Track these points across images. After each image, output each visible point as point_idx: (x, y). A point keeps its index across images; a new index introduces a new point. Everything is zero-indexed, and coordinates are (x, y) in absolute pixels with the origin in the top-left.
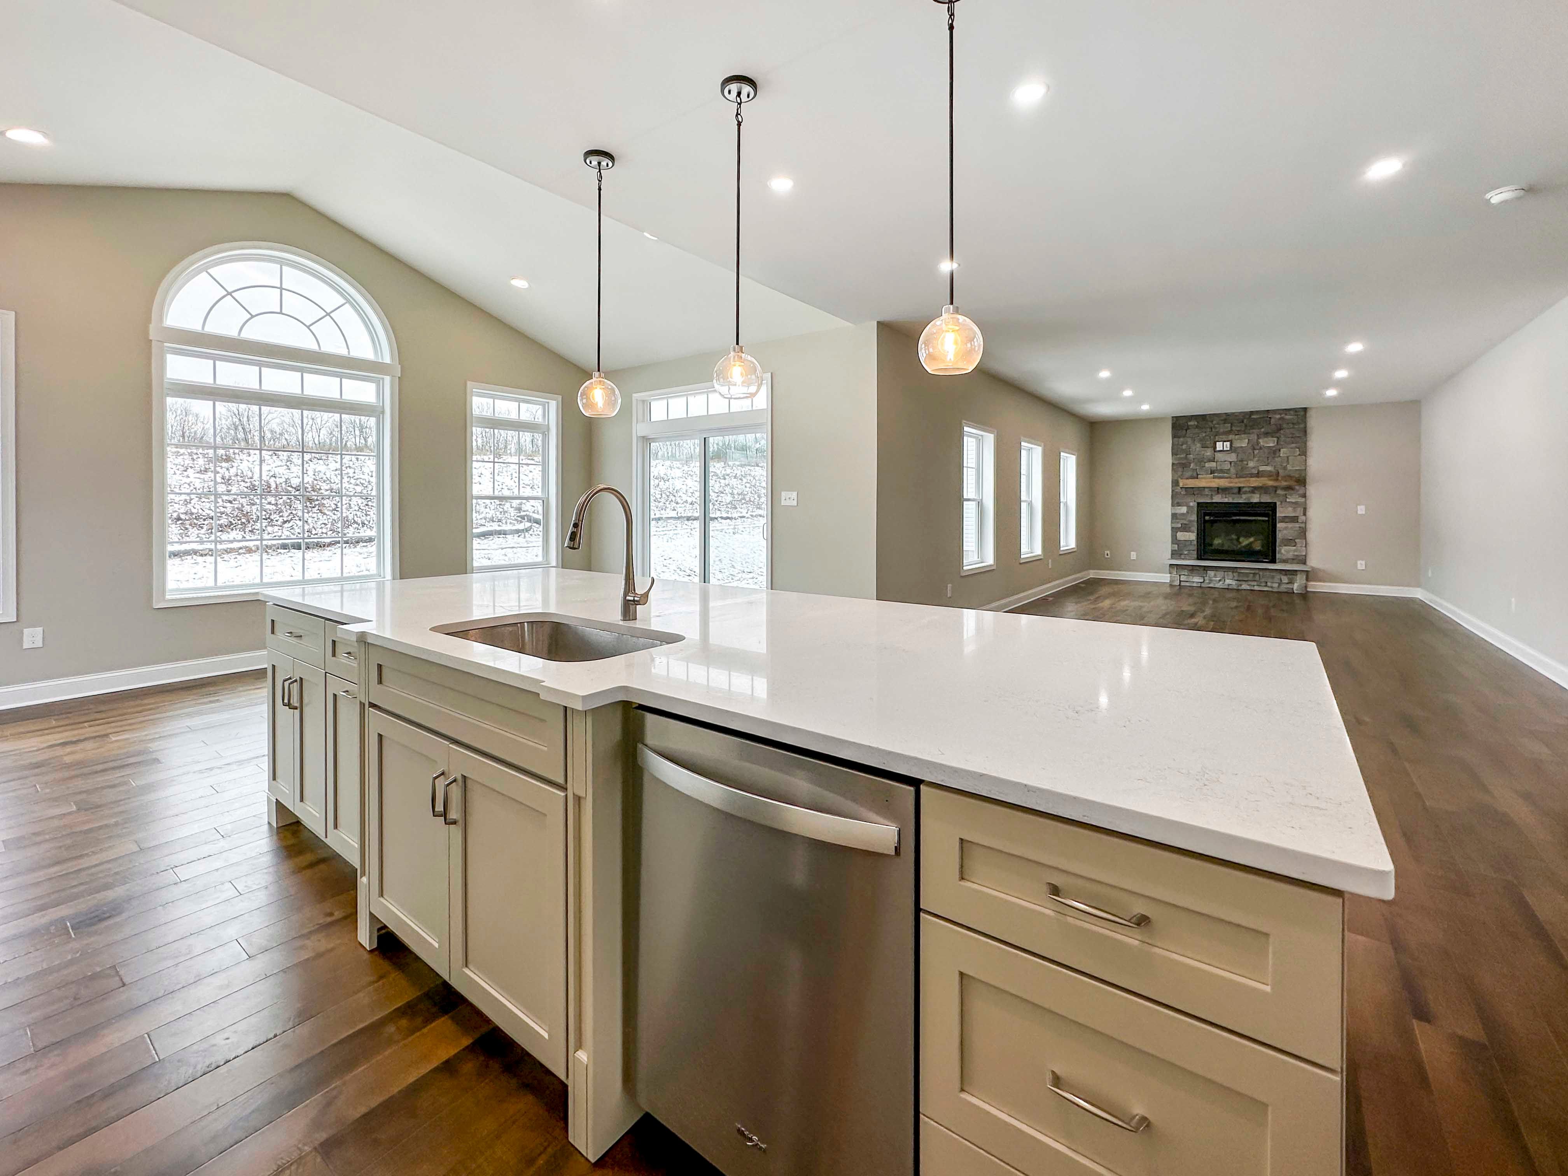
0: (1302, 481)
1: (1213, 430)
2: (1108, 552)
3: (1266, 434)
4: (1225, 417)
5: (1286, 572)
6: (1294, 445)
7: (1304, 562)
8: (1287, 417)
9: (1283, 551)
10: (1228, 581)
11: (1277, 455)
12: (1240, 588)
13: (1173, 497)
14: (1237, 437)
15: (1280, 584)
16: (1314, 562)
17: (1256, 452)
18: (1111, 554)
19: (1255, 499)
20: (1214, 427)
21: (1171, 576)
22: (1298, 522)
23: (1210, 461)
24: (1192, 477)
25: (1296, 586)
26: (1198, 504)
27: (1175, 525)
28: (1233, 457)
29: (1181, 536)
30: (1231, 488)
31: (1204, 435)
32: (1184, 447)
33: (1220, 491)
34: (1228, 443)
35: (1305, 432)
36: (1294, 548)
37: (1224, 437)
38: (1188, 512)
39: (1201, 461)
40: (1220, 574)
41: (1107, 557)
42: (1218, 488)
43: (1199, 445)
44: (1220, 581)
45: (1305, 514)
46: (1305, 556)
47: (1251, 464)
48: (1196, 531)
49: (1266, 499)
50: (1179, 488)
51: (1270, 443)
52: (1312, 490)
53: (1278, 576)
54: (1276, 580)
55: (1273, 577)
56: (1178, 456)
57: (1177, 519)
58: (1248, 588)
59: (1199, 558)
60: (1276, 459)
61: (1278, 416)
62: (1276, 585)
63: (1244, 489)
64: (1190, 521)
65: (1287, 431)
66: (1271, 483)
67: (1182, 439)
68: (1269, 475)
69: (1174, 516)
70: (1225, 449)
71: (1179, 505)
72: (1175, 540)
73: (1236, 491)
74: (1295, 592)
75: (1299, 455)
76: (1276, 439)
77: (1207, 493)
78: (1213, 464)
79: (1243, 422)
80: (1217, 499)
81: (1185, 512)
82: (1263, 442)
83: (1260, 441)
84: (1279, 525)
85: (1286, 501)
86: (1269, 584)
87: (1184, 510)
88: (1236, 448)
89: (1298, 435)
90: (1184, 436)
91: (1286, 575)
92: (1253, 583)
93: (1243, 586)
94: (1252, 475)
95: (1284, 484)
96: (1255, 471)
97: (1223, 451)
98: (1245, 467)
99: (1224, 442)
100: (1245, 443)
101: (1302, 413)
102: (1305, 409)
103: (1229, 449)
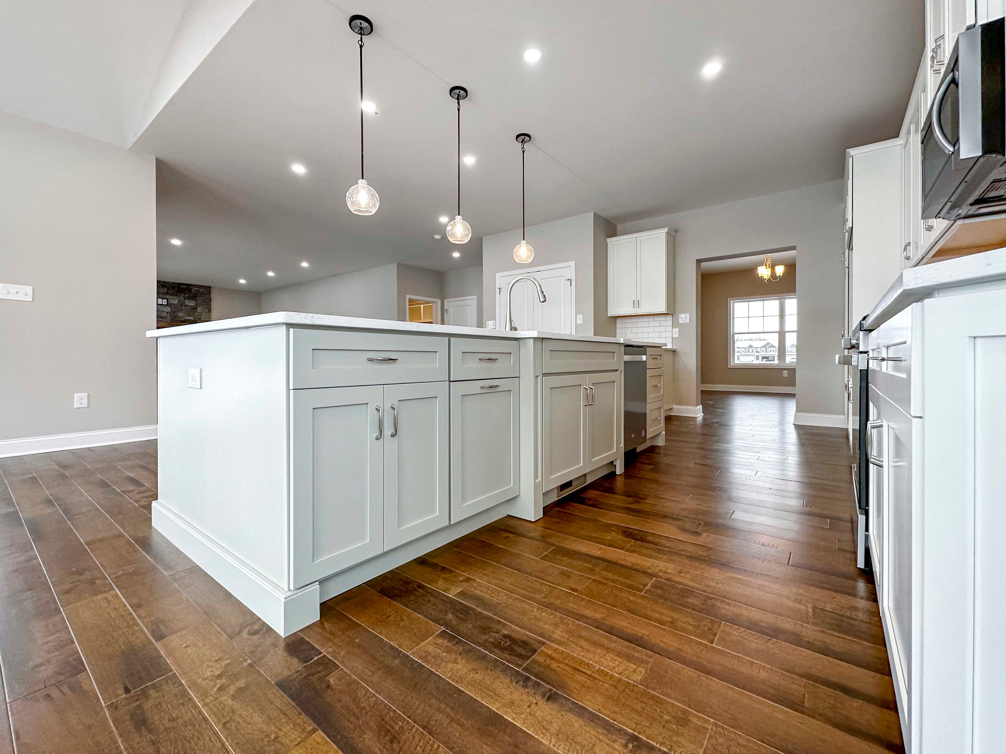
3: (189, 298)
4: (162, 283)
6: (205, 306)
8: (201, 290)
11: (196, 311)
14: (171, 297)
17: (183, 308)
28: (168, 309)
34: (166, 300)
35: (210, 299)
47: (180, 314)
51: (192, 303)
61: (196, 289)
65: (201, 298)
75: (207, 312)
76: (194, 301)
82: (188, 302)
83: (185, 301)
88: (171, 304)
89: (207, 301)
96: (183, 319)
97: (162, 305)
98: (176, 316)
99: (163, 299)
100: (176, 302)
101: (209, 289)
102: (210, 287)
103: (166, 304)
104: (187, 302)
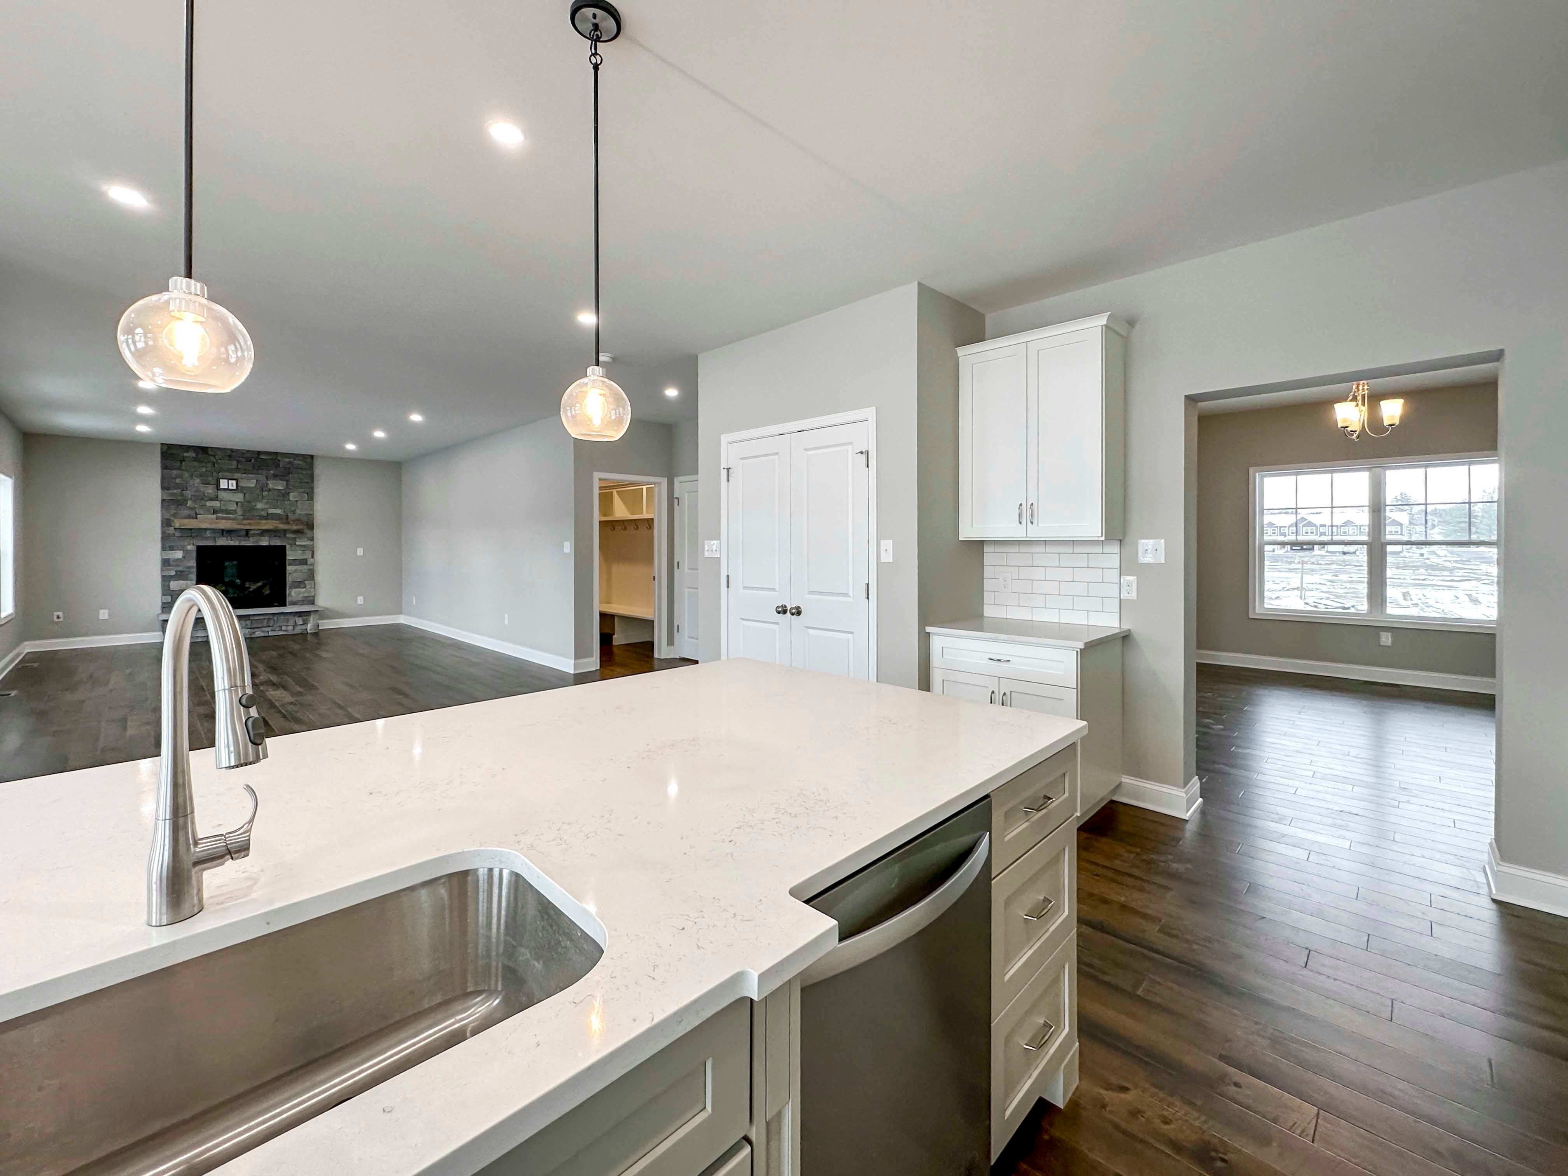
0: (311, 526)
1: (216, 465)
2: (60, 614)
3: (275, 476)
4: (229, 452)
5: (300, 614)
6: (302, 490)
7: (312, 602)
8: (296, 462)
9: (293, 594)
11: (287, 498)
12: (253, 636)
13: (164, 539)
14: (244, 475)
15: (295, 625)
16: (322, 601)
17: (265, 493)
18: (64, 618)
19: (265, 542)
20: (219, 464)
22: (307, 564)
23: (211, 499)
24: (189, 517)
25: (309, 627)
26: (199, 547)
27: (166, 573)
28: (239, 497)
30: (241, 530)
31: (204, 470)
32: (178, 481)
33: (225, 532)
34: (234, 482)
35: (312, 477)
36: (304, 589)
37: (229, 475)
38: (184, 557)
39: (200, 498)
41: (56, 620)
42: (223, 530)
43: (197, 480)
45: (313, 557)
46: (314, 596)
47: (259, 506)
49: (277, 542)
50: (172, 529)
51: (280, 486)
52: (318, 533)
53: (291, 619)
54: (291, 622)
55: (288, 621)
56: (168, 491)
57: (170, 566)
58: (262, 634)
60: (286, 502)
61: (287, 460)
62: (291, 628)
63: (252, 532)
64: (190, 567)
65: (296, 476)
66: (282, 526)
67: (175, 472)
68: (279, 518)
69: (166, 563)
70: (230, 487)
71: (172, 548)
72: (168, 591)
73: (244, 533)
74: (309, 632)
75: (308, 500)
76: (284, 483)
77: (209, 535)
78: (216, 504)
79: (250, 461)
80: (222, 542)
81: (180, 557)
82: (273, 484)
83: (269, 482)
84: (289, 568)
85: (295, 544)
86: (284, 628)
87: (179, 554)
88: (242, 487)
89: (306, 481)
90: (180, 469)
91: (300, 616)
92: (267, 629)
93: (256, 633)
94: (262, 518)
95: (295, 527)
96: (264, 513)
97: (228, 489)
98: (253, 509)
99: (229, 479)
100: (252, 484)
101: (309, 460)
102: (312, 457)
103: (235, 488)
104: (271, 484)
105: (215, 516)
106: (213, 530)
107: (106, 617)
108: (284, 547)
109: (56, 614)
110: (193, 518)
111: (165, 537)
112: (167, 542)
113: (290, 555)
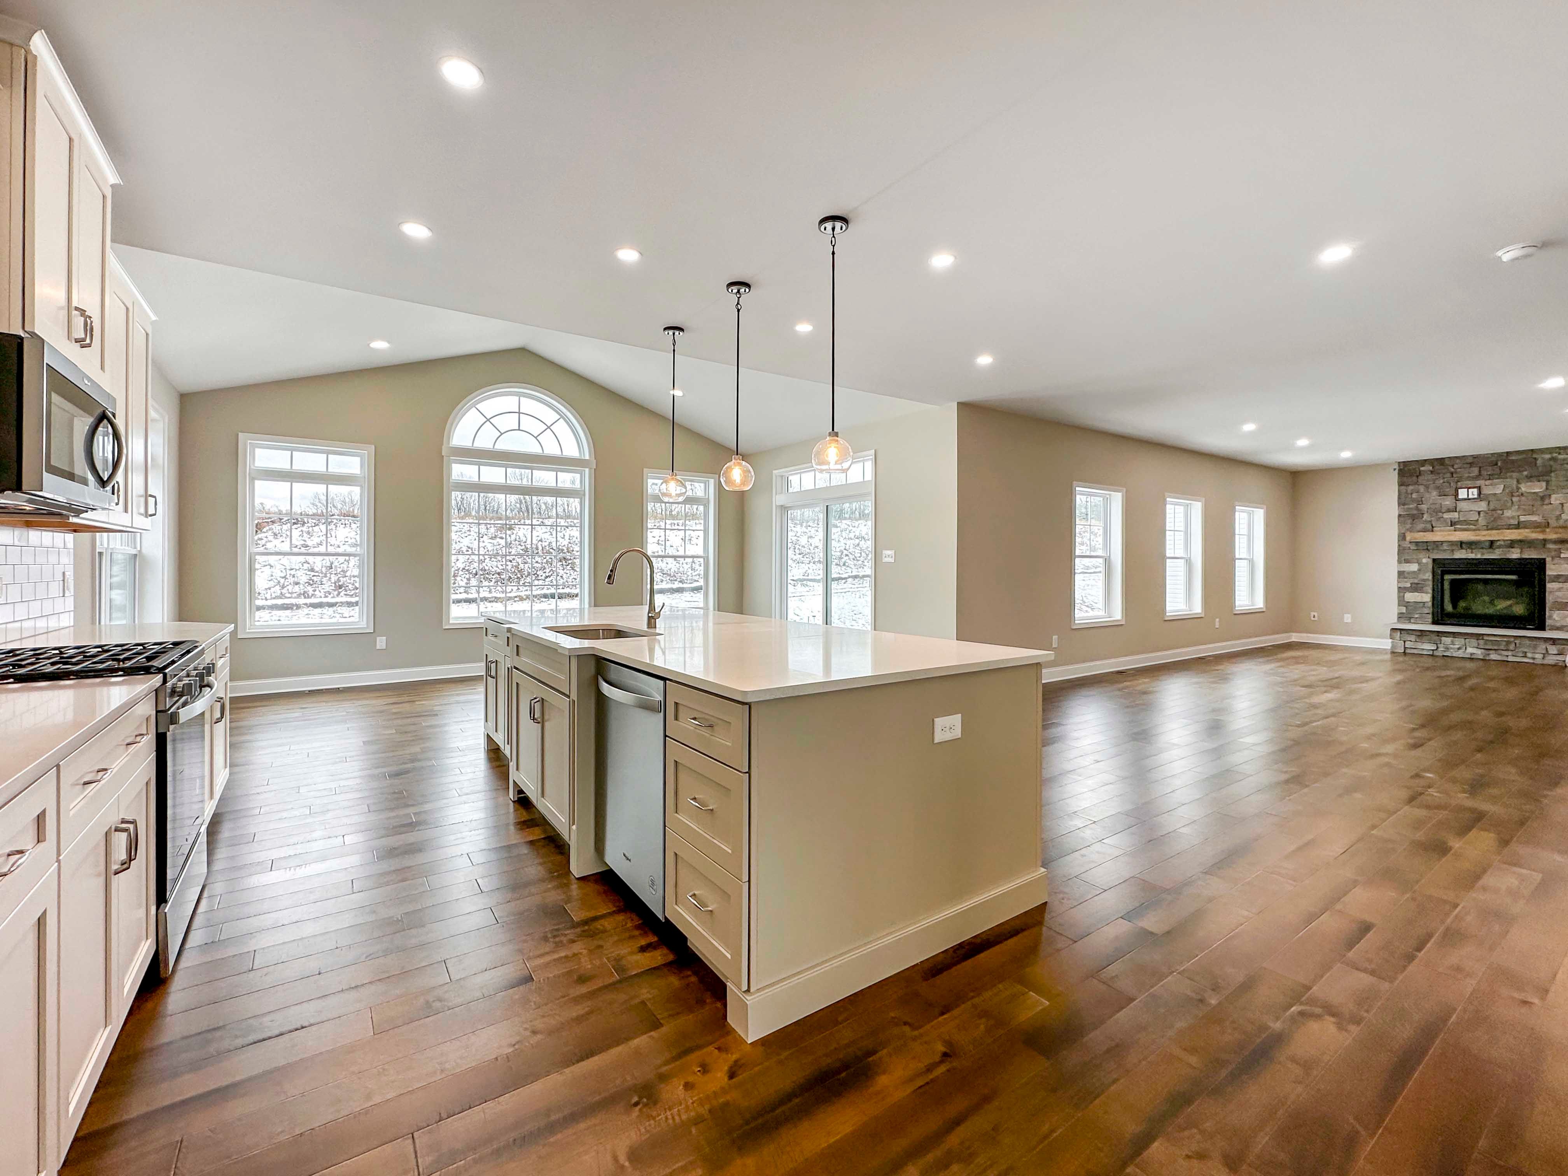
1: (1454, 475)
2: (1316, 614)
3: (1529, 478)
4: (1470, 460)
5: (1554, 641)
8: (1561, 457)
9: (1555, 617)
10: (1470, 650)
11: (1547, 502)
12: (1488, 658)
13: (1400, 552)
14: (1488, 482)
15: (1546, 656)
17: (1515, 499)
18: (1318, 616)
19: (1515, 554)
20: (1456, 472)
21: (1392, 642)
23: (1449, 511)
24: (1425, 530)
26: (1434, 560)
27: (1402, 585)
28: (1483, 506)
29: (1410, 597)
30: (1480, 542)
31: (1441, 481)
32: (1414, 496)
33: (1464, 546)
34: (1475, 491)
37: (1469, 483)
38: (1419, 570)
39: (1437, 511)
40: (1459, 642)
41: (1313, 619)
42: (1462, 543)
43: (1435, 493)
44: (1459, 649)
47: (1508, 513)
48: (1430, 591)
49: (1531, 554)
50: (1407, 542)
51: (1537, 488)
53: (1542, 646)
54: (1541, 650)
55: (1535, 647)
56: (1406, 506)
57: (1405, 578)
58: (1499, 658)
59: (1434, 622)
60: (1545, 507)
61: (1548, 456)
62: (1539, 656)
63: (1498, 543)
64: (1424, 580)
65: (1561, 473)
66: (1537, 536)
67: (1411, 488)
68: (1536, 526)
69: (1401, 574)
70: (1470, 496)
71: (1407, 561)
72: (1402, 602)
73: (1487, 545)
76: (1544, 484)
77: (1446, 548)
78: (1456, 515)
79: (1496, 464)
80: (1460, 554)
81: (1416, 570)
82: (1526, 487)
83: (1520, 486)
84: (1551, 586)
85: (1559, 557)
86: (1529, 655)
87: (1414, 567)
88: (1487, 496)
90: (1417, 483)
91: (1556, 644)
92: (1505, 653)
93: (1491, 656)
94: (1509, 527)
95: (1557, 536)
96: (1514, 522)
97: (1468, 499)
98: (1499, 517)
99: (1470, 488)
100: (1499, 489)
103: (1476, 496)
104: (1524, 488)
105: (1452, 528)
106: (1452, 543)
107: (1349, 621)
108: (1544, 559)
109: (1312, 614)
110: (1428, 531)
111: (1401, 551)
112: (1403, 555)
113: (1551, 570)
